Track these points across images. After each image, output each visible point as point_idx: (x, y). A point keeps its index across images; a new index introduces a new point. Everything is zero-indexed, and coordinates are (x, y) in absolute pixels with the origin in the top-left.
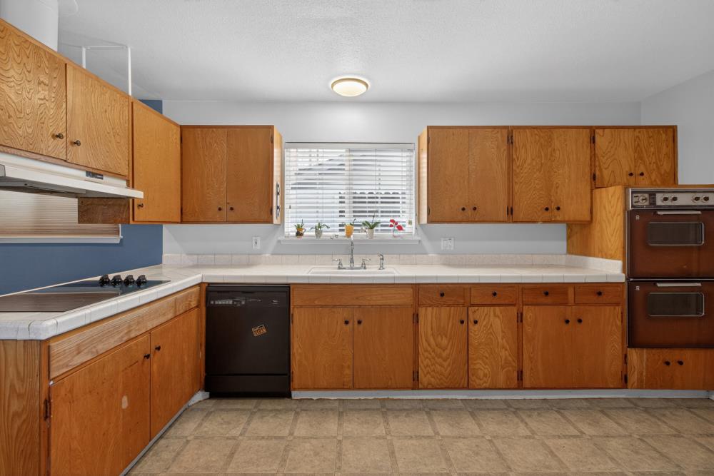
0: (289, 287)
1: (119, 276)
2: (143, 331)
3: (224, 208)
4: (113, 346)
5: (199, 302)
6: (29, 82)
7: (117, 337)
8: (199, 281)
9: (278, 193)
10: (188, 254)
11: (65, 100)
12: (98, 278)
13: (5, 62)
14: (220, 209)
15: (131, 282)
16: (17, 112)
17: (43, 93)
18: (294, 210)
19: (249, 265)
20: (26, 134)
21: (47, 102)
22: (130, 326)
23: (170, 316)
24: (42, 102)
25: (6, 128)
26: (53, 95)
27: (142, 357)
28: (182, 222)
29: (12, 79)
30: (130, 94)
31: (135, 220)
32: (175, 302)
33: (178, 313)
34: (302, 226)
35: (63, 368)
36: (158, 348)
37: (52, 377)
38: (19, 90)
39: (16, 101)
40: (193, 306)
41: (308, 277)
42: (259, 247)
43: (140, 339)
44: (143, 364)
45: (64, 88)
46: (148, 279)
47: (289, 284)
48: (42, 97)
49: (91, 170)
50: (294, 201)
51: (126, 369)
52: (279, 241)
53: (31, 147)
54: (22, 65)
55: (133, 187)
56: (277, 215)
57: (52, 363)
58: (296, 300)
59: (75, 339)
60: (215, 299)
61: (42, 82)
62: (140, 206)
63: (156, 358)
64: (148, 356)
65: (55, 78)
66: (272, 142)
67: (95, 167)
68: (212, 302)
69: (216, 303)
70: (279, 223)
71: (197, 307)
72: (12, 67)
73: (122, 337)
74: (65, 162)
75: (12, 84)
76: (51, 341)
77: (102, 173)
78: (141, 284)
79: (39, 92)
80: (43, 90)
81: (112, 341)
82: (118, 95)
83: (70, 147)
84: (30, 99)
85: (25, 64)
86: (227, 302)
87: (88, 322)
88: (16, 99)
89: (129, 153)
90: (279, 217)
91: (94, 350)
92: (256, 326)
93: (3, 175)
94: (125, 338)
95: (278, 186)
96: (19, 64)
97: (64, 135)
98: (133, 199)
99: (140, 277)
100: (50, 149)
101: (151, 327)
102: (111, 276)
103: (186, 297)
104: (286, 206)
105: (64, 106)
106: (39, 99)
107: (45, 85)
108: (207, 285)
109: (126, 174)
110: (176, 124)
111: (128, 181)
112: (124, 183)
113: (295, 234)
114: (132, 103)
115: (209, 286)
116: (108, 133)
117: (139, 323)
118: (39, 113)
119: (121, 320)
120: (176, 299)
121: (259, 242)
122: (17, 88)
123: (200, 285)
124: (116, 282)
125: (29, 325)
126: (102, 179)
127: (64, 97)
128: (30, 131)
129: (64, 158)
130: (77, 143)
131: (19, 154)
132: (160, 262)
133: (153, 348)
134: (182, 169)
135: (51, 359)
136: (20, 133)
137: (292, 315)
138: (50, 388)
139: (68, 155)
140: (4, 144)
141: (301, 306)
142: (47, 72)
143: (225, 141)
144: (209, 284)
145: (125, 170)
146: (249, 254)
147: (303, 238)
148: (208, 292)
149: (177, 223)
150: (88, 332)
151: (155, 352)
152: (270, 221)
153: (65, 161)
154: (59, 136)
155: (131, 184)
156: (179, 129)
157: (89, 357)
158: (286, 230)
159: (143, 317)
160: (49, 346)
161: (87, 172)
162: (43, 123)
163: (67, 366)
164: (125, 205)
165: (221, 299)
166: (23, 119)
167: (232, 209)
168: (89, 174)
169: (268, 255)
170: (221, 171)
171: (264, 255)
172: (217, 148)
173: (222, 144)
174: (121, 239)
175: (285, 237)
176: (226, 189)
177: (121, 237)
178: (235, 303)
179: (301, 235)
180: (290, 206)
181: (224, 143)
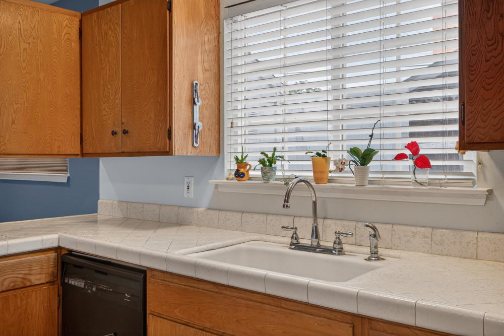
3: (119, 131)
10: (118, 201)
14: (114, 133)
18: (236, 131)
19: (177, 223)
41: (166, 260)
42: (191, 195)
60: (69, 276)
68: (66, 280)
69: (70, 282)
70: (209, 153)
86: (79, 284)
104: (227, 124)
108: (67, 252)
121: (192, 187)
143: (120, 25)
144: (70, 250)
146: (179, 206)
147: (245, 181)
167: (126, 133)
169: (202, 209)
170: (116, 72)
171: (197, 209)
172: (112, 38)
173: (116, 30)
174: (68, 177)
175: (228, 179)
176: (120, 101)
177: (68, 175)
178: (86, 288)
179: (242, 177)
180: (232, 123)
181: (117, 29)
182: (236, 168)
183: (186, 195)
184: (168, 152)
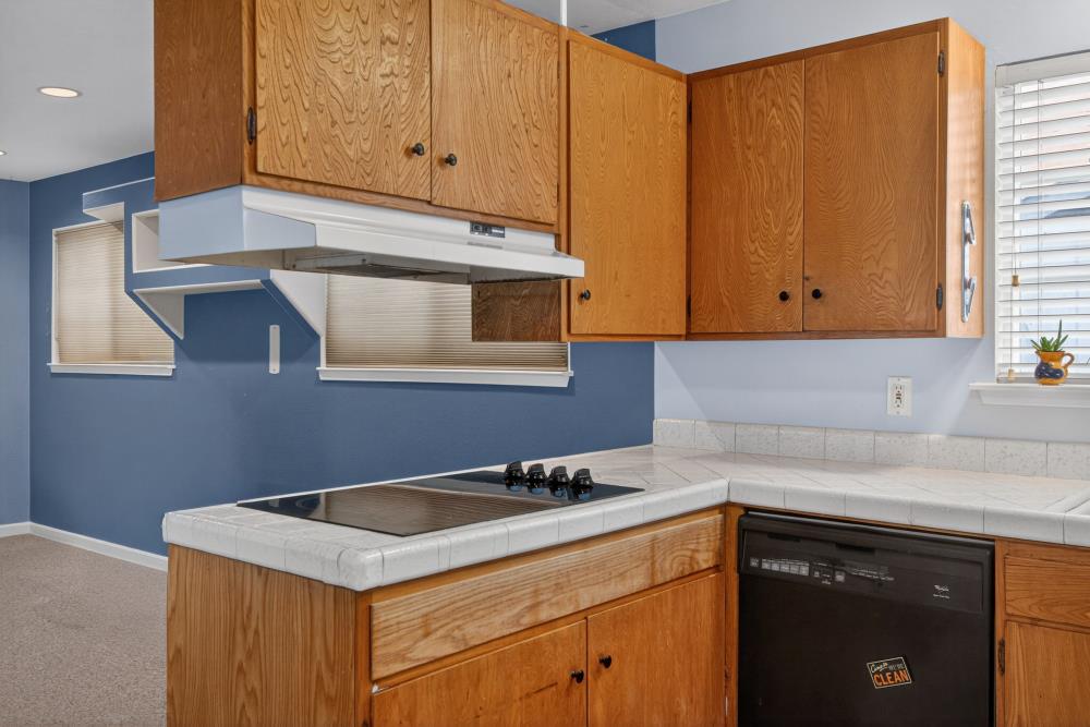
0: (992, 549)
1: (541, 466)
2: (570, 610)
3: (796, 291)
4: (497, 635)
5: (721, 555)
6: (365, 43)
7: (508, 614)
8: (720, 499)
9: (967, 238)
10: (710, 422)
11: (427, 69)
12: (502, 468)
13: (326, 14)
14: (784, 297)
15: (563, 483)
16: (345, 111)
17: (390, 61)
18: (1031, 293)
19: (875, 464)
20: (360, 154)
21: (396, 80)
22: (536, 593)
23: (638, 581)
24: (388, 81)
25: (328, 149)
26: (407, 63)
27: (567, 676)
28: (690, 336)
29: (338, 45)
30: (564, 22)
31: (573, 331)
32: (653, 548)
33: (660, 579)
34: (1058, 343)
35: (395, 661)
36: (607, 662)
37: (376, 676)
38: (348, 65)
39: (343, 89)
40: (704, 566)
41: (1064, 524)
42: (906, 409)
43: (563, 629)
44: (568, 691)
45: (425, 41)
46: (596, 480)
47: (992, 539)
48: (388, 71)
49: (479, 218)
50: (1032, 261)
51: (528, 695)
52: (976, 394)
53: (369, 180)
54: (354, 11)
55: (569, 252)
56: (964, 308)
57: (375, 645)
58: (1015, 595)
59: (421, 601)
60: (762, 555)
61: (388, 39)
62: (584, 296)
63: (600, 685)
64: (579, 677)
65: (411, 23)
66: (943, 72)
67: (487, 211)
68: (754, 563)
69: (766, 566)
70: (975, 334)
71: (716, 568)
72: (337, 21)
73: (520, 616)
74: (430, 206)
75: (337, 55)
76: (375, 597)
77: (502, 222)
78: (580, 489)
79: (382, 61)
80: (389, 55)
81: (497, 620)
82: (536, 30)
83: (438, 169)
84: (367, 80)
85: (358, 9)
86: (794, 570)
87: (444, 567)
88: (344, 85)
89: (559, 168)
90: (972, 316)
91: (457, 633)
92: (879, 657)
93: (312, 245)
94: (527, 620)
95: (965, 213)
96: (348, 11)
97: (426, 145)
98: (569, 280)
99: (577, 474)
100: (401, 179)
101: (587, 605)
102: (526, 466)
103: (684, 537)
104: (1002, 278)
105: (427, 83)
106: (383, 76)
107: (392, 43)
108: (742, 512)
109: (553, 218)
110: (677, 76)
111: (557, 236)
112: (549, 242)
113: (1032, 370)
114: (568, 43)
115: (746, 515)
116: (514, 127)
117: (558, 587)
118: (382, 106)
119: (517, 572)
120: (654, 539)
121: (906, 396)
122: (345, 62)
123: (725, 507)
124: (534, 479)
125: (340, 555)
126: (503, 236)
127: (427, 61)
128: (366, 147)
129: (427, 197)
130: (450, 160)
131: (349, 197)
132: (647, 438)
133: (594, 657)
134: (689, 193)
135: (375, 636)
136: (351, 153)
137: (1002, 644)
138: (371, 699)
139: (435, 189)
140: (324, 181)
141: (1035, 622)
142: (396, 13)
143: (801, 96)
144: (748, 509)
145: (550, 213)
146: (877, 432)
147: (1062, 386)
148: (743, 531)
149: (678, 337)
150: (446, 590)
151: (598, 671)
152: (935, 329)
153: (429, 203)
154: (417, 150)
155: (565, 246)
156: (684, 86)
157: (448, 649)
158: (1000, 358)
159: (568, 575)
160: (370, 607)
161: (472, 223)
162: (389, 126)
163: (404, 659)
164: (552, 296)
165: (778, 555)
166: (355, 124)
167: (817, 294)
168: (475, 227)
169: (938, 436)
170: (788, 185)
171: (925, 437)
172: (778, 121)
173: (791, 106)
174: (571, 378)
175: (998, 381)
176: (801, 237)
177: (571, 373)
178: (817, 574)
179: (1058, 378)
180: (1015, 278)
181: (796, 104)
182: (1038, 360)
183: (891, 411)
184: (934, 331)
